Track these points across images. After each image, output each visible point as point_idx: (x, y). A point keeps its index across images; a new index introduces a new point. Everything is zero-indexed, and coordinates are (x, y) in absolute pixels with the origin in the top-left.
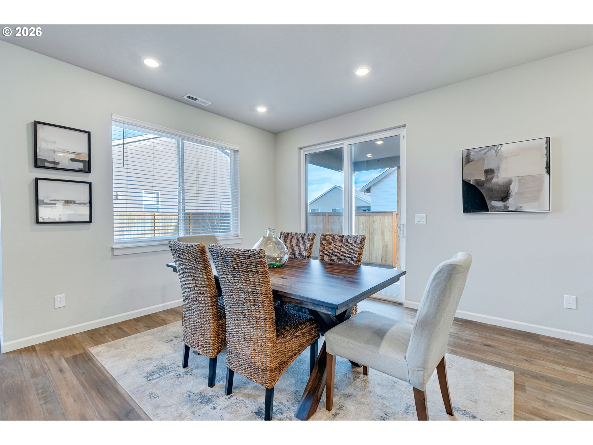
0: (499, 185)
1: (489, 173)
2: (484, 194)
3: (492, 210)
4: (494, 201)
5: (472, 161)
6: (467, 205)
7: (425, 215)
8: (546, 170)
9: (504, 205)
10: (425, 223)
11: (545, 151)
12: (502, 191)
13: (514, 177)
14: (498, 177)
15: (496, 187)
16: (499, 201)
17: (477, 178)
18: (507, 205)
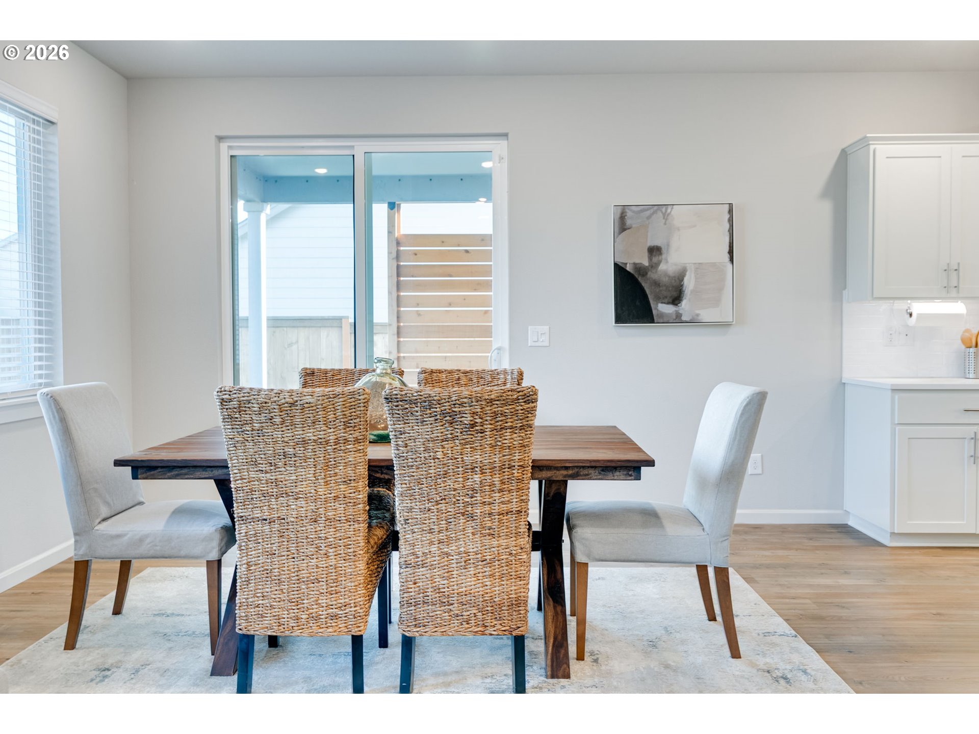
0: (669, 277)
1: (654, 253)
2: (648, 291)
3: (659, 321)
4: (662, 303)
5: (629, 229)
6: (622, 309)
7: (548, 327)
8: (729, 255)
9: (676, 311)
10: (547, 344)
11: (727, 226)
12: (673, 287)
13: (689, 263)
14: (667, 262)
15: (664, 280)
16: (668, 303)
17: (637, 261)
18: (680, 312)
